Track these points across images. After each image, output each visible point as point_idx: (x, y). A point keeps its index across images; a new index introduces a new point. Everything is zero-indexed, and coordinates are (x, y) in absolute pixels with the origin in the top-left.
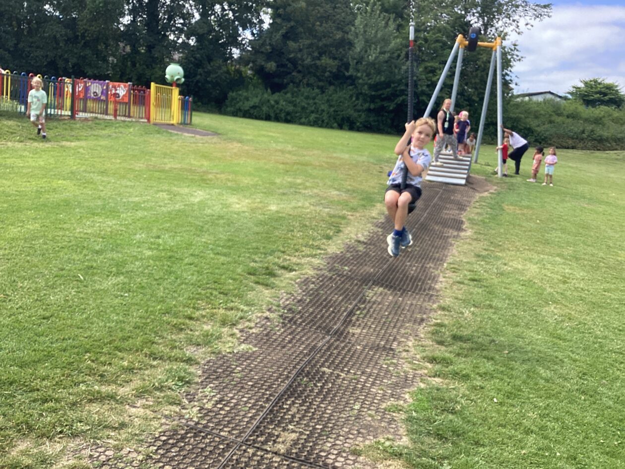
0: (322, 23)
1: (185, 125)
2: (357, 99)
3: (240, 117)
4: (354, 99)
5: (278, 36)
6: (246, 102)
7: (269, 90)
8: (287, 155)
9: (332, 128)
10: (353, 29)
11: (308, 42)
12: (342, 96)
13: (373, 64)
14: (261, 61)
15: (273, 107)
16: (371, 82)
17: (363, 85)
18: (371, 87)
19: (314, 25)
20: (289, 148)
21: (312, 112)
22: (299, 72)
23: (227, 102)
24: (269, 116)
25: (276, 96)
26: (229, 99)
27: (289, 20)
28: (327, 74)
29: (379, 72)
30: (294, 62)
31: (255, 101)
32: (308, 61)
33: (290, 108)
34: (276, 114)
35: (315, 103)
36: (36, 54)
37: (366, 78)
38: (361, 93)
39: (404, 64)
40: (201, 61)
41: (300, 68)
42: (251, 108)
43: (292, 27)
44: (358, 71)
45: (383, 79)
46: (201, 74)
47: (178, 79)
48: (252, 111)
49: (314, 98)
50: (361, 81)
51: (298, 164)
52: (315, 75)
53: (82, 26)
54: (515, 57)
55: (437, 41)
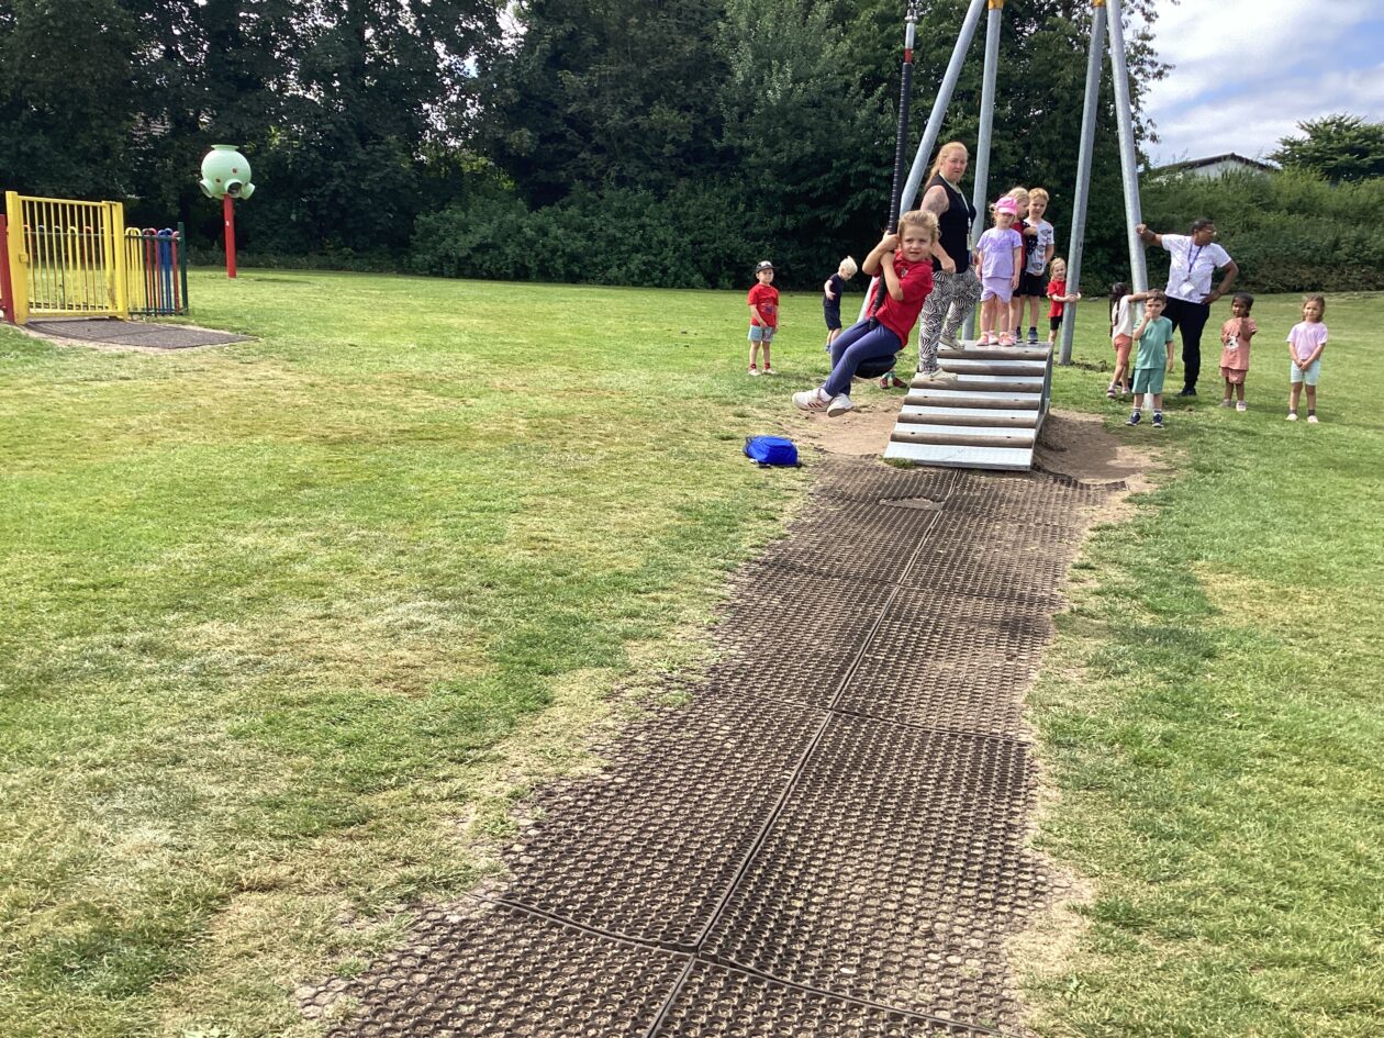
5: (534, 62)
7: (523, 204)
13: (782, 111)
14: (495, 128)
15: (531, 243)
18: (781, 173)
19: (623, 25)
22: (598, 149)
23: (414, 241)
24: (524, 267)
25: (539, 217)
26: (419, 231)
27: (561, 19)
28: (668, 149)
35: (642, 227)
37: (766, 150)
38: (760, 192)
41: (598, 139)
43: (568, 35)
44: (744, 132)
45: (809, 148)
47: (236, 187)
48: (477, 259)
50: (752, 159)
52: (640, 156)
54: (1147, 68)
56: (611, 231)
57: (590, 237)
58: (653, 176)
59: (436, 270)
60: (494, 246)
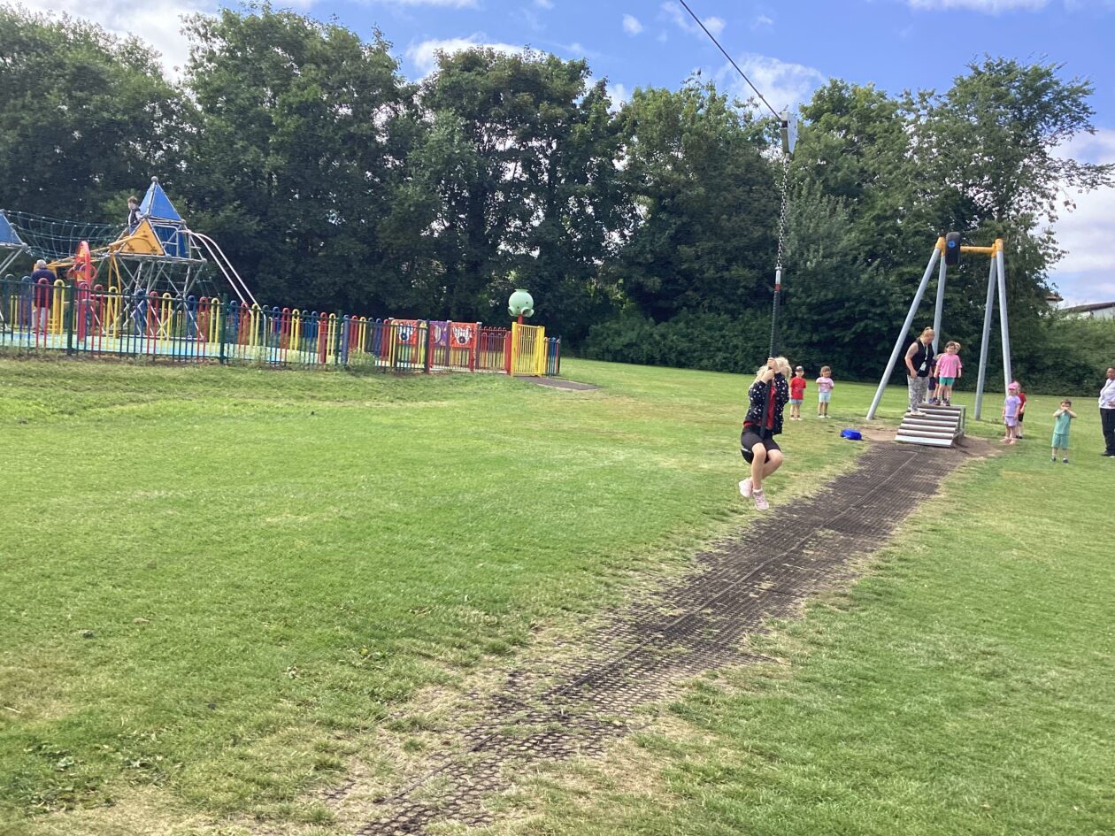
0: (730, 216)
1: (552, 374)
2: (790, 326)
3: (608, 361)
4: (785, 327)
5: (663, 239)
6: (617, 339)
7: (651, 319)
11: (710, 244)
13: (814, 273)
14: (638, 276)
15: (657, 343)
16: (812, 300)
17: (800, 306)
18: (811, 307)
19: (718, 219)
21: (719, 350)
22: (696, 290)
23: (588, 340)
24: (652, 357)
25: (662, 327)
26: (592, 334)
27: (680, 215)
28: (741, 291)
29: (825, 285)
30: (688, 276)
31: (630, 336)
32: (710, 273)
33: (684, 345)
34: (664, 354)
35: (723, 336)
37: (803, 295)
38: (797, 319)
39: (863, 271)
40: (549, 281)
41: (698, 284)
42: (625, 346)
43: (684, 224)
45: (830, 296)
46: (549, 300)
47: (525, 312)
48: (626, 352)
49: (721, 329)
50: (794, 300)
52: (722, 294)
54: (1050, 251)
55: (917, 233)
56: (704, 338)
57: (691, 340)
58: (731, 306)
59: (601, 356)
60: (635, 344)
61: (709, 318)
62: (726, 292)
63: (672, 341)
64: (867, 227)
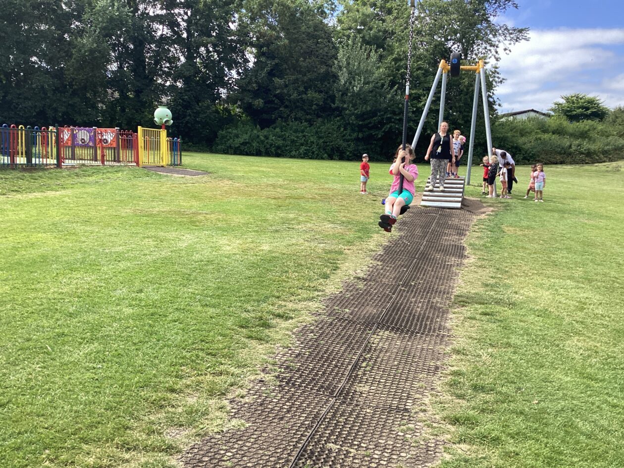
0: (305, 59)
1: (175, 165)
2: (345, 129)
3: (231, 154)
4: (342, 129)
5: (263, 74)
6: (236, 139)
7: (258, 126)
8: (279, 190)
9: (322, 159)
10: (336, 62)
11: (293, 77)
12: (329, 127)
13: (358, 94)
14: (248, 99)
15: (263, 142)
16: (358, 112)
17: (350, 115)
18: (358, 117)
19: (297, 61)
20: (281, 181)
21: (302, 144)
22: (286, 107)
23: (217, 140)
24: (260, 151)
25: (265, 132)
26: (220, 137)
27: (273, 58)
28: (314, 107)
29: (365, 102)
30: (280, 97)
31: (246, 137)
32: (295, 96)
33: (280, 142)
34: (267, 149)
35: (304, 136)
36: (24, 105)
37: (353, 109)
38: (349, 123)
39: (388, 93)
40: (189, 102)
41: (287, 103)
42: (241, 144)
43: (276, 64)
44: (344, 102)
45: (369, 108)
46: (190, 115)
47: (167, 121)
48: (242, 148)
49: (303, 131)
50: (347, 112)
51: (291, 197)
52: (302, 109)
53: (69, 75)
54: (496, 79)
55: (419, 69)
56: (292, 138)
57: (284, 139)
58: (308, 117)
59: (226, 152)
60: (248, 143)
61: (294, 124)
62: (305, 108)
63: (272, 140)
64: (389, 65)
